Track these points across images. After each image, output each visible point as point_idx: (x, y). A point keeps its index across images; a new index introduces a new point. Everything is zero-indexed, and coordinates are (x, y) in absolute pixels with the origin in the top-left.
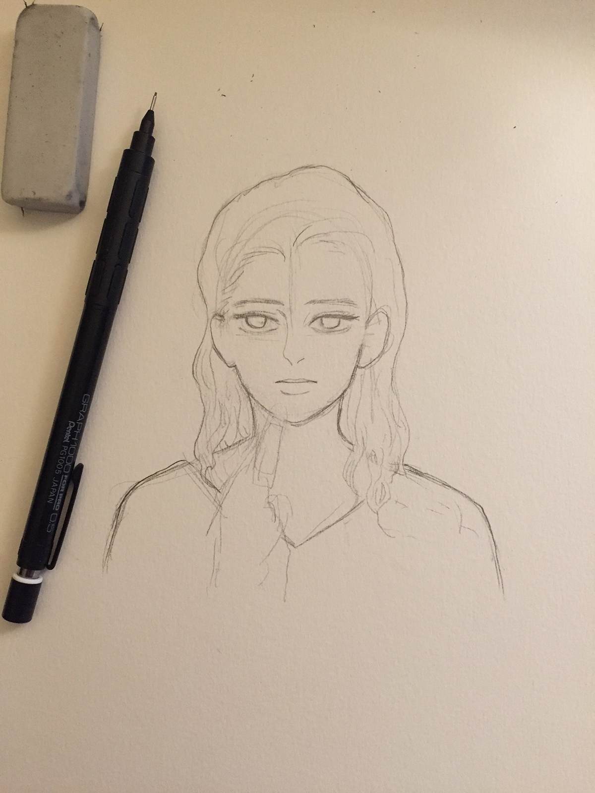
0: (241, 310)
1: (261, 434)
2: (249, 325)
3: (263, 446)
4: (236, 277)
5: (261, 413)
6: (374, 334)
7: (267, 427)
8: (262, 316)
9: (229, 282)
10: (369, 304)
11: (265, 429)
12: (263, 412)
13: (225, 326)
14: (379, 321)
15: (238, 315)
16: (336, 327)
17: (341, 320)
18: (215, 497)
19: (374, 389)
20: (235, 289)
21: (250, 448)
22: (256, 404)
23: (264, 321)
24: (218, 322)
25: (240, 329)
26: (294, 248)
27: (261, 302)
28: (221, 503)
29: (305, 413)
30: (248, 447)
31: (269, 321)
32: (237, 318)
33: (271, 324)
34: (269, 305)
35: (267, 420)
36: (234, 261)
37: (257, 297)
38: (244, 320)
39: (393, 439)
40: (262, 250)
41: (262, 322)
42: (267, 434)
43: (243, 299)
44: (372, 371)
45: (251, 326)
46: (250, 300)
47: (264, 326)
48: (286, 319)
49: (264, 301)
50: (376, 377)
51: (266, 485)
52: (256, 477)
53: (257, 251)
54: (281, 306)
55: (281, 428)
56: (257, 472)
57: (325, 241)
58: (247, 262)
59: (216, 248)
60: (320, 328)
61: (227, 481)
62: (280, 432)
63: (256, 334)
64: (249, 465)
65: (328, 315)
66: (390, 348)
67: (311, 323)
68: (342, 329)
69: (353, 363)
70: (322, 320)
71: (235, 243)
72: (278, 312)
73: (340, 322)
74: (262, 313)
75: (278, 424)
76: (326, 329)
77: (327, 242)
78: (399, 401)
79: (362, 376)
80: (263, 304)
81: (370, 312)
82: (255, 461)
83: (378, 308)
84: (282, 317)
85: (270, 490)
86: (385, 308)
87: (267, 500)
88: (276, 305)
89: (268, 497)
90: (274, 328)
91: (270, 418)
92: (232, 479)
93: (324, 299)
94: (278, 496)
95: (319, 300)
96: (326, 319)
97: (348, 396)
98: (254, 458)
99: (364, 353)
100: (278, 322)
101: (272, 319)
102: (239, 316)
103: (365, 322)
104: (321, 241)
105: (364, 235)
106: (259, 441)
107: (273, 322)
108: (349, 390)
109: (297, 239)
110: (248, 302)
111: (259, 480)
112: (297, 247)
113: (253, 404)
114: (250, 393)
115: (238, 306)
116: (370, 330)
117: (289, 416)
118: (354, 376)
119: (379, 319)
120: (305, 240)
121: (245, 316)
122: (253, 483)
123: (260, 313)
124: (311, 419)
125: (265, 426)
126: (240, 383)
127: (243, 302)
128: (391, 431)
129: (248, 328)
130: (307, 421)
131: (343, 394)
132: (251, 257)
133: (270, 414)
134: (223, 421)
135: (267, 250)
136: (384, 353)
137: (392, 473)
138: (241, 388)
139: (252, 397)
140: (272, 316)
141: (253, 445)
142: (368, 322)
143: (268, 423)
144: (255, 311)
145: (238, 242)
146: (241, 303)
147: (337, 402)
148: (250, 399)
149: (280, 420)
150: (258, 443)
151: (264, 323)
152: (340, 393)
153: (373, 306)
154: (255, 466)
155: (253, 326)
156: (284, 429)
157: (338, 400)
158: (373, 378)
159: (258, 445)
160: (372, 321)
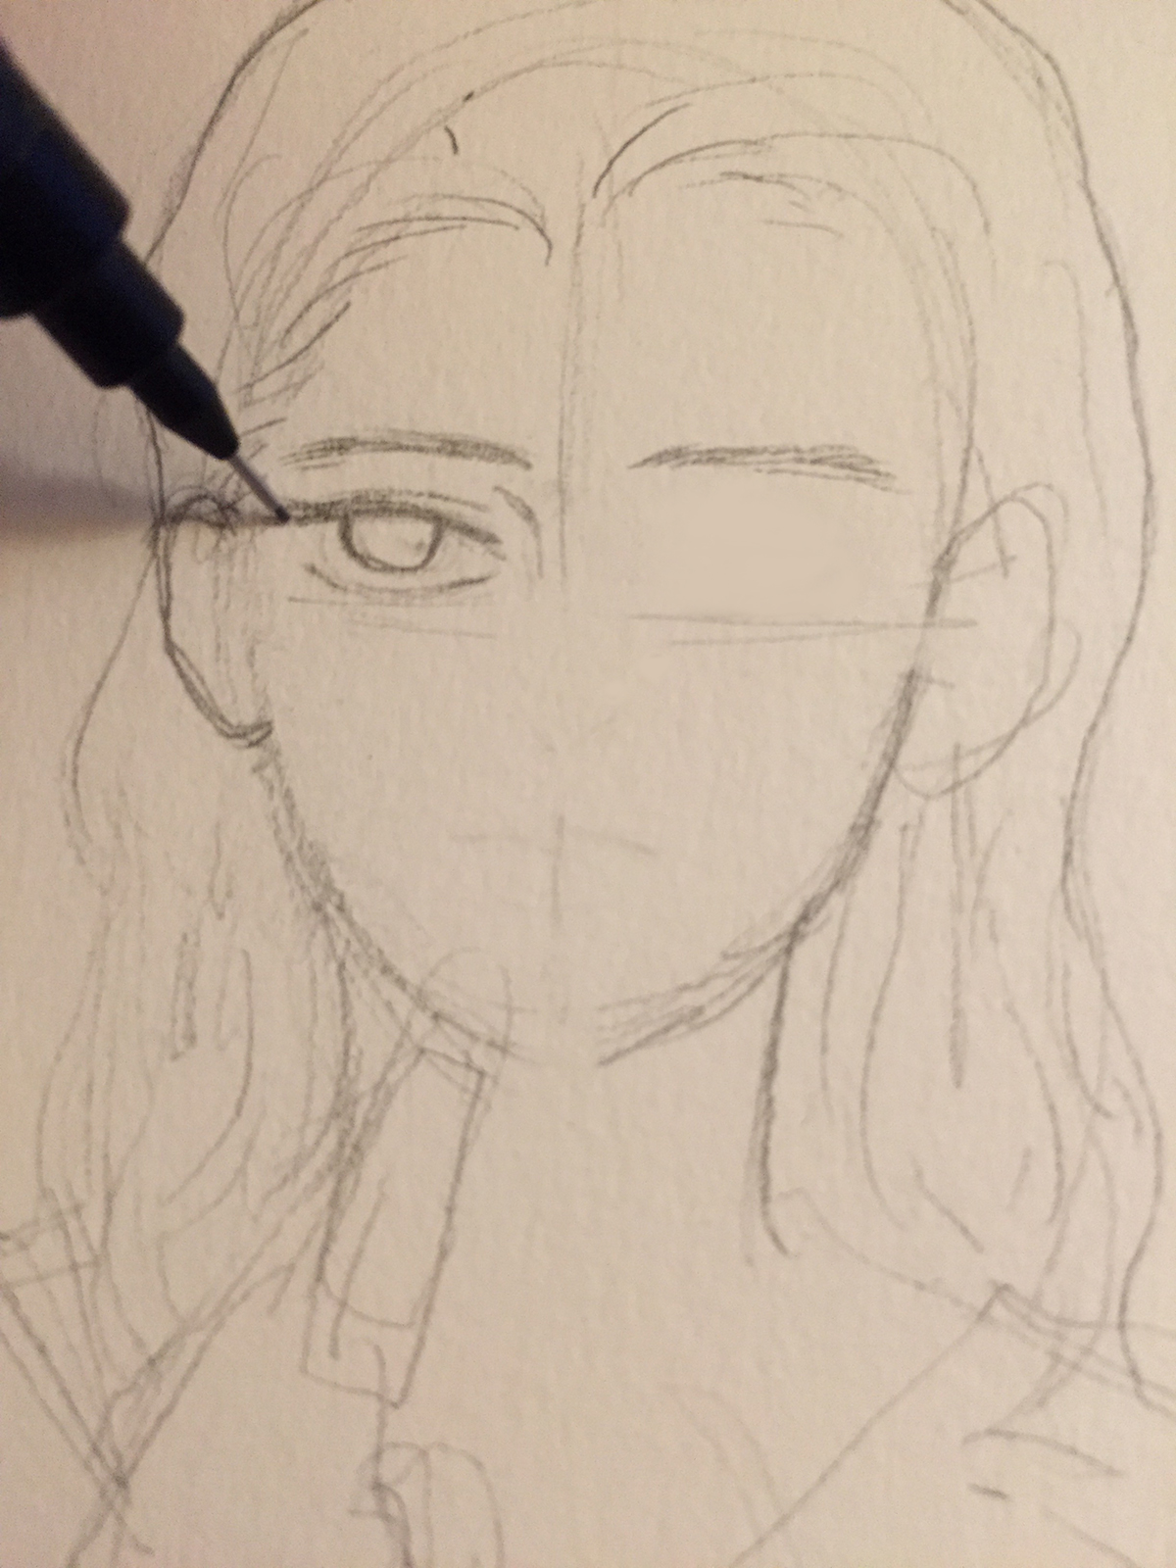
0: (321, 484)
1: (365, 1103)
2: (353, 553)
3: (373, 1167)
4: (314, 329)
5: (378, 991)
6: (975, 623)
7: (400, 1068)
8: (418, 513)
9: (277, 348)
10: (953, 479)
11: (392, 1078)
12: (389, 990)
13: (239, 555)
14: (1005, 561)
15: (308, 507)
18: (101, 1433)
19: (968, 904)
20: (303, 382)
21: (306, 1176)
22: (355, 946)
23: (428, 540)
24: (208, 536)
25: (313, 570)
26: (595, 208)
27: (420, 449)
28: (127, 1465)
29: (603, 1009)
30: (296, 1170)
31: (451, 539)
32: (299, 520)
33: (460, 557)
34: (456, 463)
35: (405, 1031)
36: (309, 254)
37: (402, 425)
38: (332, 529)
39: (1070, 1175)
40: (446, 208)
41: (420, 546)
42: (398, 1102)
43: (338, 434)
44: (962, 808)
45: (364, 560)
46: (369, 435)
47: (426, 562)
48: (536, 531)
49: (437, 444)
50: (982, 843)
52: (321, 1342)
53: (422, 213)
54: (514, 469)
55: (473, 1077)
56: (327, 1310)
57: (746, 177)
58: (370, 263)
59: (230, 195)
61: (167, 1345)
62: (468, 1097)
63: (387, 597)
64: (291, 1268)
69: (863, 765)
71: (320, 176)
72: (500, 497)
74: (421, 502)
75: (460, 1058)
77: (759, 179)
78: (1104, 974)
79: (911, 834)
80: (427, 459)
81: (958, 512)
82: (325, 1250)
83: (999, 492)
84: (518, 522)
86: (1037, 497)
87: (369, 1471)
88: (493, 465)
89: (379, 1454)
90: (474, 574)
91: (421, 1023)
92: (193, 1341)
93: (729, 444)
94: (431, 1454)
95: (703, 447)
97: (831, 931)
98: (321, 1234)
99: (921, 712)
100: (494, 547)
101: (470, 531)
102: (311, 512)
103: (931, 559)
104: (730, 175)
105: (941, 152)
106: (351, 1140)
107: (468, 541)
108: (836, 901)
109: (611, 163)
110: (358, 448)
111: (334, 1353)
112: (612, 199)
113: (340, 945)
114: (329, 886)
115: (308, 463)
116: (954, 604)
117: (517, 1018)
118: (863, 830)
119: (1002, 551)
120: (654, 169)
121: (341, 513)
122: (304, 1370)
123: (412, 500)
124: (630, 1041)
125: (391, 1064)
126: (286, 834)
127: (336, 444)
128: (1057, 1135)
129: (351, 571)
130: (609, 1050)
131: (805, 918)
132: (386, 242)
133: (420, 999)
134: (181, 1022)
135: (470, 210)
136: (1024, 722)
137: (1062, 1369)
138: (289, 859)
139: (341, 908)
140: (469, 515)
141: (320, 1160)
142: (944, 563)
143: (408, 1045)
144: (392, 491)
145: (335, 170)
146: (325, 449)
147: (775, 960)
148: (326, 920)
149: (473, 1036)
150: (348, 1151)
151: (427, 549)
152: (790, 915)
153: (975, 483)
154: (320, 1276)
155: (371, 563)
156: (488, 1083)
157: (774, 950)
158: (965, 847)
159: (348, 1160)
160: (966, 557)
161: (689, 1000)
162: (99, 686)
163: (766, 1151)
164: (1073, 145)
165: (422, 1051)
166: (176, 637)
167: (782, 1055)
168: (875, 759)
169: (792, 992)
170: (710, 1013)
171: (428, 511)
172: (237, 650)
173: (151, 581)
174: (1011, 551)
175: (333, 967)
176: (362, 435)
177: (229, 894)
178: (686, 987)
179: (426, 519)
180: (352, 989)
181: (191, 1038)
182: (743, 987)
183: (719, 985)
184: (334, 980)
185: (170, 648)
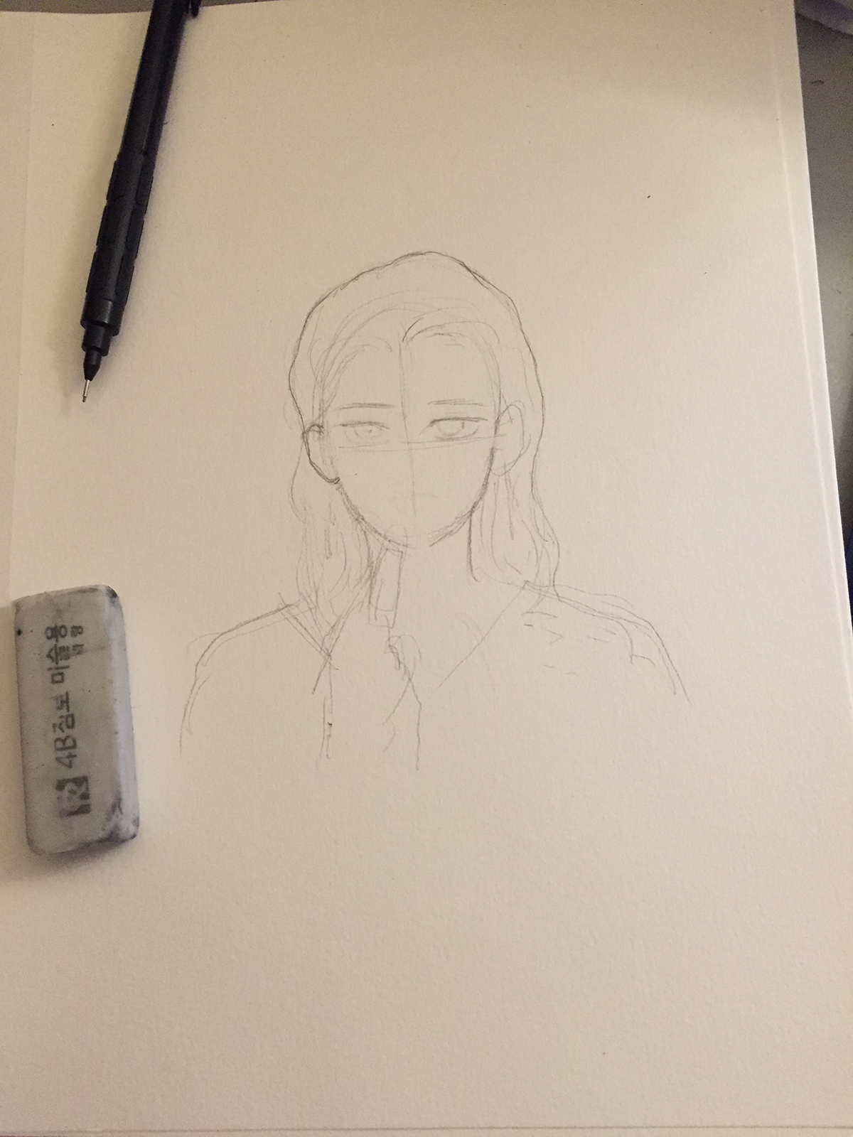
0: (345, 418)
1: (375, 562)
3: (379, 577)
5: (375, 537)
6: (506, 435)
7: (382, 554)
8: (369, 423)
10: (497, 401)
11: (381, 556)
12: (377, 536)
13: (325, 439)
14: (511, 420)
16: (460, 430)
17: (465, 422)
18: (322, 645)
19: (511, 499)
20: (336, 394)
21: (363, 581)
22: (368, 528)
24: (317, 435)
26: (403, 345)
28: (330, 651)
29: (429, 534)
30: (361, 580)
34: (377, 410)
35: (382, 545)
36: (333, 362)
37: (362, 402)
39: (539, 555)
42: (383, 561)
44: (507, 478)
49: (371, 406)
50: (512, 484)
51: (386, 625)
52: (372, 617)
55: (400, 553)
56: (373, 610)
57: (439, 334)
59: (310, 350)
61: (335, 623)
62: (399, 558)
64: (363, 602)
66: (527, 449)
69: (484, 471)
71: (333, 343)
72: (388, 417)
73: (464, 424)
75: (396, 549)
77: (443, 334)
78: (543, 510)
79: (496, 485)
81: (499, 409)
82: (370, 597)
83: (508, 404)
85: (391, 630)
86: (517, 404)
87: (388, 643)
88: (386, 409)
89: (389, 639)
91: (386, 543)
92: (342, 621)
93: (443, 399)
94: (402, 637)
97: (480, 509)
98: (369, 592)
99: (496, 457)
100: (389, 429)
101: (382, 426)
103: (494, 421)
104: (435, 334)
105: (486, 324)
106: (373, 571)
107: (382, 429)
108: (481, 502)
109: (406, 334)
111: (376, 619)
112: (407, 342)
113: (364, 527)
114: (359, 514)
116: (500, 431)
117: (409, 539)
118: (485, 485)
119: (510, 418)
120: (417, 334)
122: (369, 624)
124: (437, 540)
125: (380, 553)
126: (347, 503)
128: (536, 547)
130: (431, 543)
131: (474, 507)
133: (385, 538)
134: (328, 551)
136: (520, 456)
137: (542, 597)
138: (348, 510)
139: (363, 519)
141: (366, 577)
142: (498, 421)
143: (383, 548)
144: (362, 419)
145: (337, 341)
147: (468, 517)
148: (360, 522)
149: (399, 544)
150: (372, 574)
152: (470, 507)
153: (502, 402)
154: (370, 602)
156: (404, 554)
157: (468, 515)
158: (509, 487)
159: (372, 577)
160: (502, 420)
161: (449, 529)
162: (295, 474)
163: (471, 560)
165: (387, 549)
166: (312, 460)
167: (472, 538)
168: (486, 468)
169: (473, 523)
170: (454, 531)
172: (328, 461)
173: (304, 447)
174: (512, 417)
175: (363, 533)
177: (335, 519)
178: (448, 526)
180: (368, 538)
181: (331, 554)
182: (461, 524)
183: (455, 525)
184: (363, 536)
185: (311, 463)
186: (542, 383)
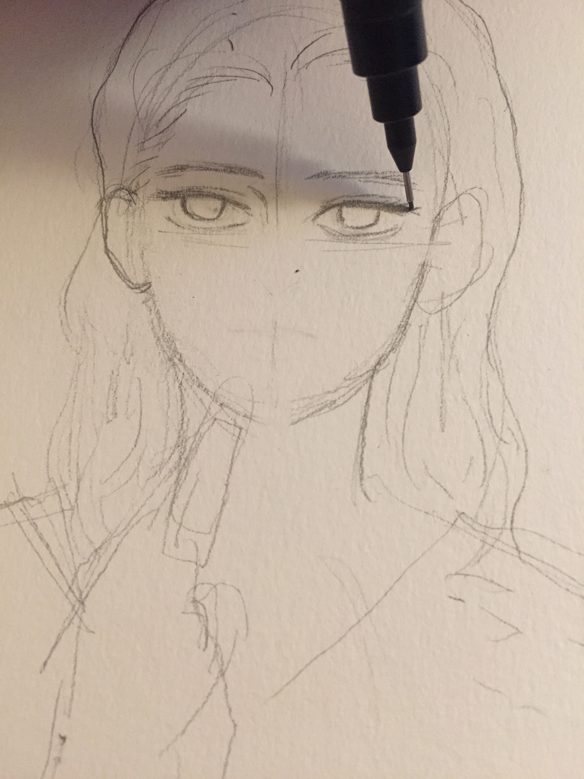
0: (173, 184)
1: (191, 441)
2: (187, 212)
3: (194, 467)
4: (171, 121)
5: (197, 395)
6: (450, 243)
7: (206, 426)
8: (215, 196)
9: (155, 128)
10: (441, 184)
11: (202, 430)
12: (201, 394)
13: (137, 213)
14: (463, 218)
15: (167, 193)
16: (371, 225)
17: (382, 213)
18: (73, 581)
19: (447, 356)
20: (167, 141)
21: (165, 472)
22: (187, 376)
23: (219, 208)
24: (124, 205)
25: (169, 219)
26: (292, 73)
27: (216, 170)
28: (84, 595)
29: (293, 401)
30: (160, 470)
31: (229, 207)
32: (164, 199)
33: (233, 215)
34: (232, 176)
35: (208, 410)
36: (170, 89)
38: (178, 203)
39: (489, 467)
40: (228, 72)
41: (215, 210)
42: (204, 441)
43: (180, 163)
44: (444, 318)
45: (192, 216)
46: (195, 164)
47: (219, 216)
48: (266, 204)
49: (223, 168)
50: (453, 332)
51: (194, 559)
52: (171, 540)
53: (218, 74)
54: (257, 179)
55: (238, 430)
56: (174, 526)
58: (196, 93)
59: (135, 64)
60: (337, 227)
61: (103, 544)
62: (235, 438)
63: (202, 231)
64: (158, 509)
65: (354, 201)
66: (485, 272)
67: (317, 215)
68: (383, 230)
69: (404, 301)
70: (340, 211)
72: (250, 190)
73: (378, 216)
74: (216, 192)
75: (232, 422)
76: (348, 229)
78: (503, 385)
79: (423, 328)
80: (218, 174)
81: (443, 199)
82: (173, 502)
83: (460, 191)
84: (258, 201)
85: (201, 570)
86: (475, 192)
87: (191, 595)
88: (248, 177)
89: (195, 588)
90: (239, 222)
91: (215, 408)
92: (116, 541)
93: (348, 170)
94: (218, 587)
95: (337, 171)
96: (350, 210)
97: (390, 369)
98: (172, 494)
99: (428, 280)
100: (247, 211)
101: (237, 204)
102: (169, 195)
103: (432, 217)
104: (348, 61)
105: (436, 54)
106: (185, 456)
107: (237, 208)
108: (392, 356)
109: (298, 56)
110: (189, 169)
111: (176, 545)
113: (180, 375)
114: (175, 351)
115: (168, 175)
116: (440, 237)
117: (256, 405)
118: (403, 328)
119: (461, 214)
120: (316, 58)
121: (182, 196)
122: (163, 553)
123: (213, 191)
124: (305, 415)
125: (202, 424)
126: (157, 329)
127: (180, 167)
128: (484, 451)
129: (185, 220)
130: (296, 418)
131: (379, 363)
132: (202, 85)
133: (215, 398)
134: (111, 408)
135: (239, 73)
136: (471, 283)
137: (487, 547)
138: (158, 339)
139: (180, 360)
140: (237, 198)
141: (171, 465)
142: (437, 219)
143: (209, 417)
144: (204, 187)
145: (181, 56)
146: (175, 169)
147: (366, 380)
148: (174, 364)
149: (237, 413)
150: (183, 460)
151: (219, 211)
152: (373, 362)
153: (450, 187)
154: (170, 513)
155: (194, 216)
156: (243, 432)
157: (366, 376)
158: (446, 334)
159: (183, 464)
160: (447, 217)
161: (330, 397)
162: (76, 267)
163: (362, 459)
164: (490, 52)
166: (110, 247)
167: (369, 420)
168: (408, 299)
169: (373, 392)
170: (339, 402)
171: (220, 196)
172: (136, 253)
173: (99, 223)
174: (465, 215)
175: (177, 385)
176: (191, 164)
177: (132, 355)
178: (329, 392)
179: (219, 199)
180: (185, 395)
181: (115, 414)
182: (353, 392)
183: (342, 392)
184: (178, 390)
185: (107, 251)
186: (523, 161)
